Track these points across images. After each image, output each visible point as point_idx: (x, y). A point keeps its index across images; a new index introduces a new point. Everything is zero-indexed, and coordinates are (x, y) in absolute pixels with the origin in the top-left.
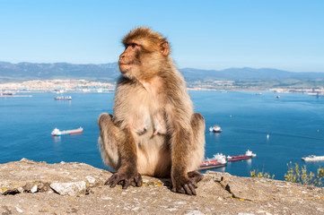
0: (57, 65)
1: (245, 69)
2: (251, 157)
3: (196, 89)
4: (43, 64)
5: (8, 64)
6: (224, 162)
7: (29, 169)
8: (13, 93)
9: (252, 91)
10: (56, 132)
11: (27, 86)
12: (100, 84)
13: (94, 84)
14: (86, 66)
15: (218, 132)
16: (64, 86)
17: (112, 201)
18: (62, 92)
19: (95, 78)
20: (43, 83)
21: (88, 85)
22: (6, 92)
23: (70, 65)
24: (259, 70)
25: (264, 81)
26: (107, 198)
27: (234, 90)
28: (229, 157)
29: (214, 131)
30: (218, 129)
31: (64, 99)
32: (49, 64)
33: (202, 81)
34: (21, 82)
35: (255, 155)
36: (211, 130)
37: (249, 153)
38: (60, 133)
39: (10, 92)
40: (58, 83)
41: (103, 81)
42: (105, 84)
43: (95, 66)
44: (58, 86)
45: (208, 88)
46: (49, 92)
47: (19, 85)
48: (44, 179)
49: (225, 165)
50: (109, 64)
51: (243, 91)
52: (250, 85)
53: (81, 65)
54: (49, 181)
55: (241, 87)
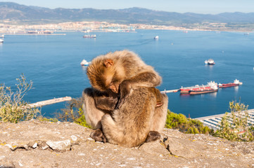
0: (85, 10)
1: (236, 13)
2: (238, 85)
3: (195, 30)
4: (74, 9)
5: (48, 9)
6: (216, 88)
7: (34, 130)
8: (52, 32)
9: (241, 32)
10: (84, 62)
11: (62, 27)
12: (118, 25)
13: (113, 25)
14: (107, 11)
15: (212, 64)
16: (90, 27)
17: (85, 157)
18: (88, 31)
19: (114, 21)
20: (74, 24)
21: (108, 26)
22: (46, 31)
23: (95, 10)
24: (248, 14)
25: (251, 23)
26: (81, 154)
27: (226, 31)
28: (220, 85)
29: (209, 64)
30: (211, 62)
31: (91, 37)
32: (79, 10)
33: (200, 23)
34: (57, 23)
35: (241, 83)
36: (206, 62)
37: (237, 82)
38: (87, 63)
39: (49, 31)
40: (85, 24)
41: (121, 23)
42: (122, 26)
43: (114, 11)
44: (86, 26)
45: (204, 29)
46: (78, 31)
47: (56, 26)
48: (42, 138)
49: (217, 91)
50: (125, 9)
51: (234, 32)
52: (240, 27)
53: (103, 10)
54: (45, 140)
55: (233, 28)
